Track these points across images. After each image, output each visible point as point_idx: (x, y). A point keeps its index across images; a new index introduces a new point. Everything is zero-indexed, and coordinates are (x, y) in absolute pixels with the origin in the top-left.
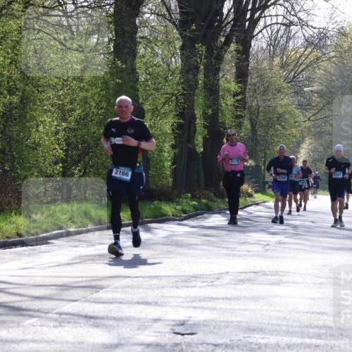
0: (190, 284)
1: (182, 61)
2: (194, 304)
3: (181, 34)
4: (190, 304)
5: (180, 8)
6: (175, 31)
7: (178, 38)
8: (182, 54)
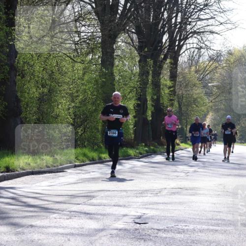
0: (144, 195)
1: (140, 68)
2: (146, 207)
3: (139, 54)
4: (144, 206)
5: (139, 39)
6: (136, 52)
7: (137, 56)
8: (139, 65)
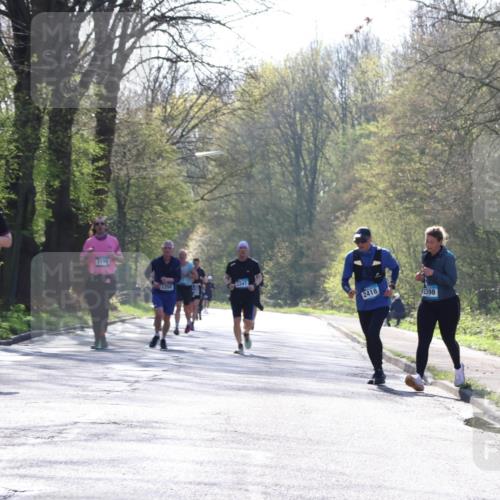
0: (16, 441)
1: (17, 107)
2: (22, 471)
3: (15, 68)
4: (16, 471)
5: (15, 29)
6: (7, 63)
7: (10, 74)
8: (17, 98)
